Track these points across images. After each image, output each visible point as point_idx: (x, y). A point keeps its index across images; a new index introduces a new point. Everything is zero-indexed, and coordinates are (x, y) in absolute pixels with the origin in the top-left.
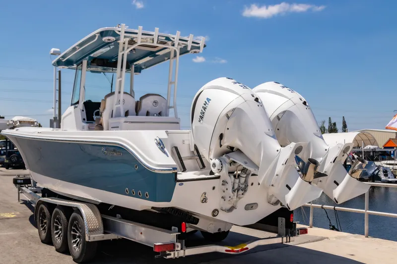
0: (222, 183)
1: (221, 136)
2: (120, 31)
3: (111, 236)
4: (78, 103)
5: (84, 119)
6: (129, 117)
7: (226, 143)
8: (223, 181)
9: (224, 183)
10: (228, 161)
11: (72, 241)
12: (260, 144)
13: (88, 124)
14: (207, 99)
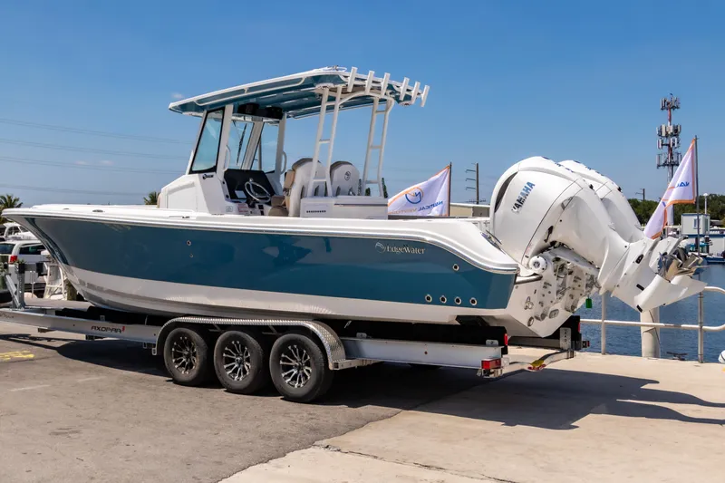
0: (543, 284)
1: (551, 230)
2: (346, 77)
3: (355, 363)
4: (214, 169)
5: (227, 196)
6: (339, 197)
7: (552, 238)
8: (545, 283)
9: (546, 285)
10: (552, 258)
11: (283, 375)
12: (604, 239)
13: (237, 204)
14: (528, 184)
